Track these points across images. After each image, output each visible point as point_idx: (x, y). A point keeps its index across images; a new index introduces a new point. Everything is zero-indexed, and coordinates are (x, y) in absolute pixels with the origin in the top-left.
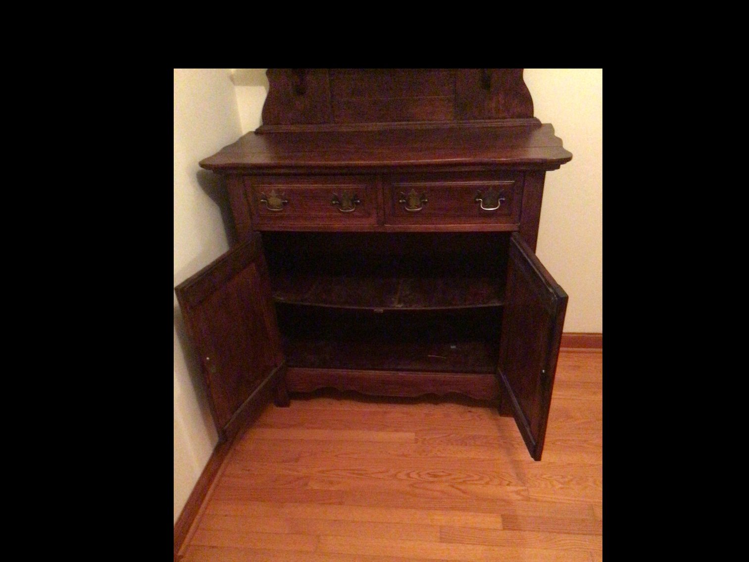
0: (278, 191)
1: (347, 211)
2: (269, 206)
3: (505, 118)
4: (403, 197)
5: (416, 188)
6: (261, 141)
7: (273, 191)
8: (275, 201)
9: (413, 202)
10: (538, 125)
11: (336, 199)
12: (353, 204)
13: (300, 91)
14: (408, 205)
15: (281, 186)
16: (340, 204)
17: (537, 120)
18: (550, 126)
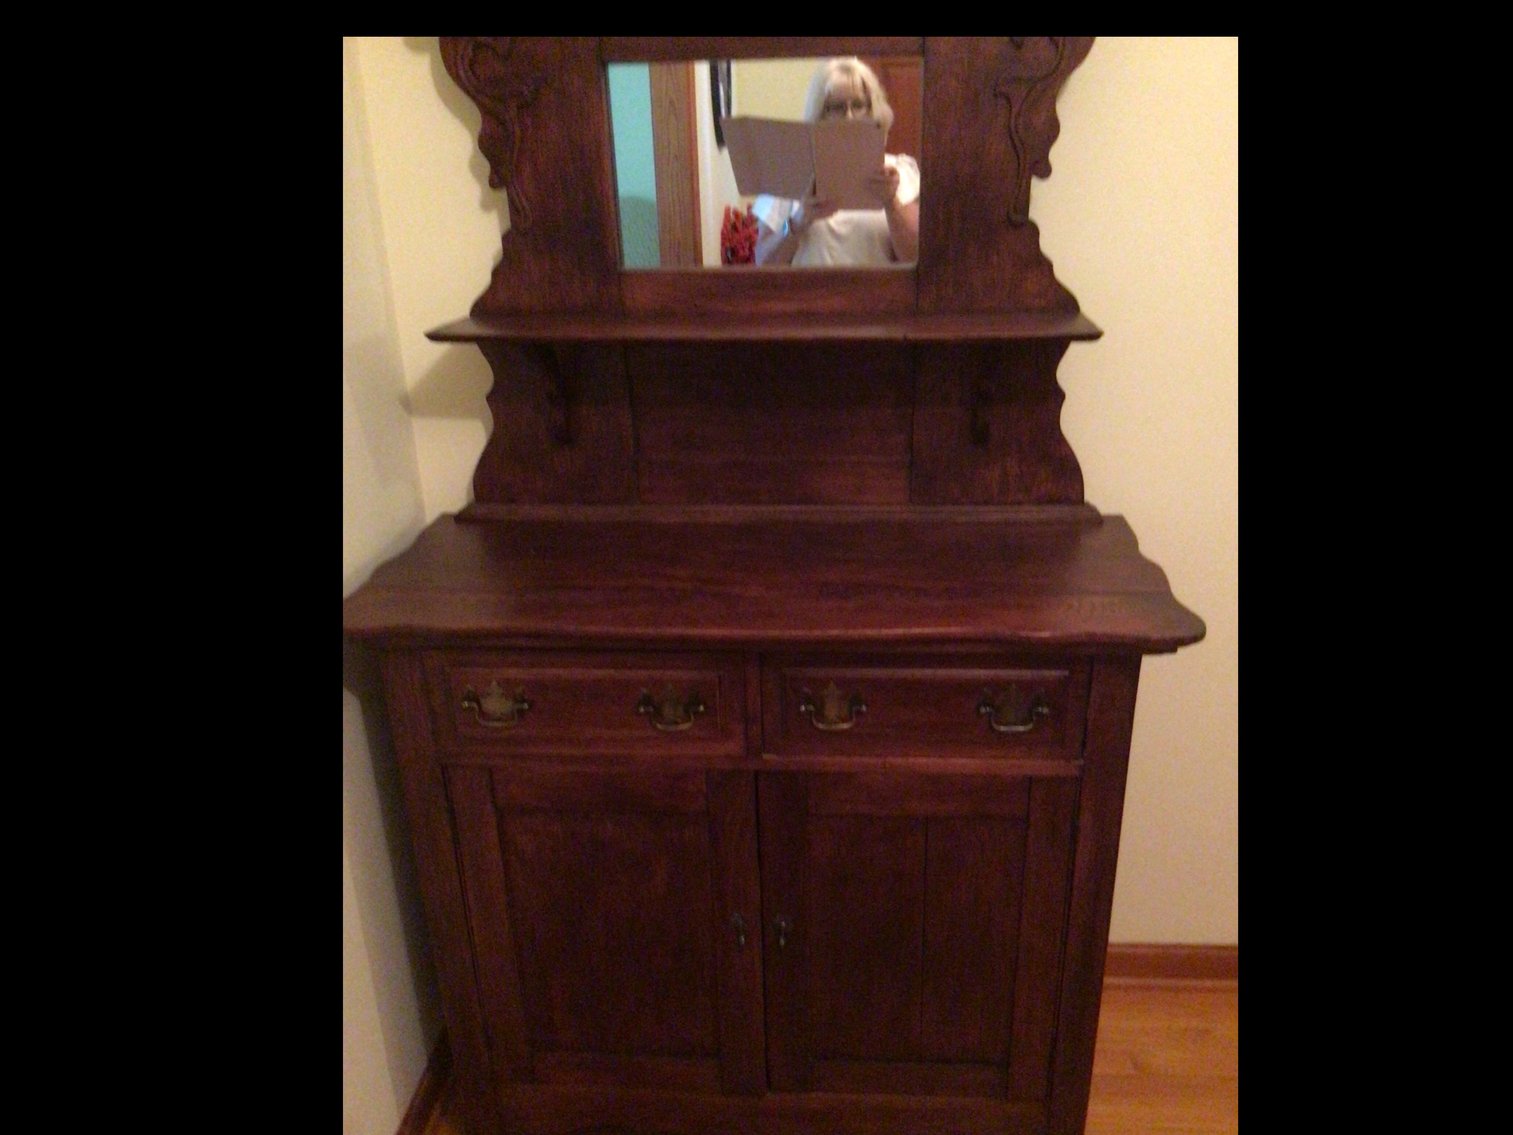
0: (507, 685)
1: (672, 728)
2: (483, 714)
3: (1020, 503)
4: (808, 700)
5: (841, 683)
6: (469, 542)
7: (494, 683)
8: (496, 704)
9: (832, 710)
10: (1096, 520)
11: (647, 701)
12: (686, 711)
13: (565, 437)
14: (820, 715)
15: (512, 673)
16: (658, 714)
17: (1092, 510)
18: (1119, 522)
